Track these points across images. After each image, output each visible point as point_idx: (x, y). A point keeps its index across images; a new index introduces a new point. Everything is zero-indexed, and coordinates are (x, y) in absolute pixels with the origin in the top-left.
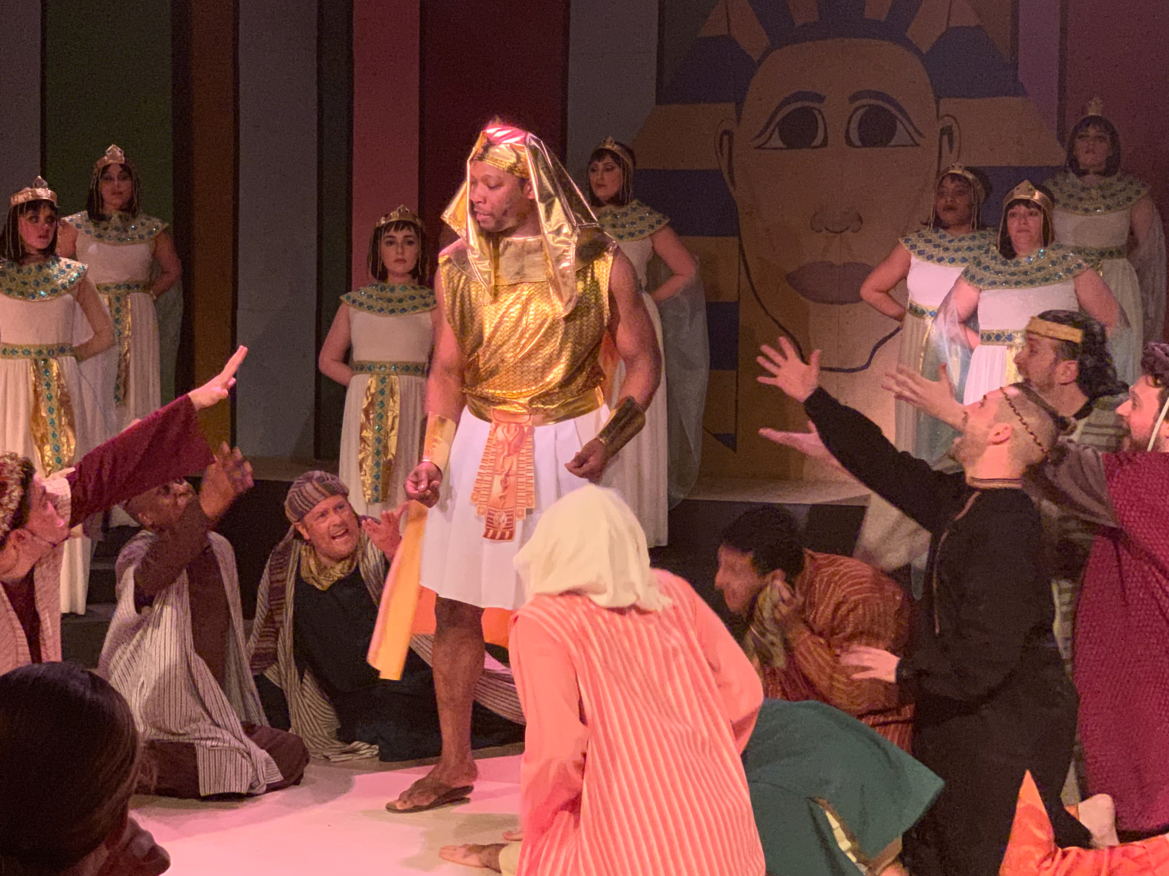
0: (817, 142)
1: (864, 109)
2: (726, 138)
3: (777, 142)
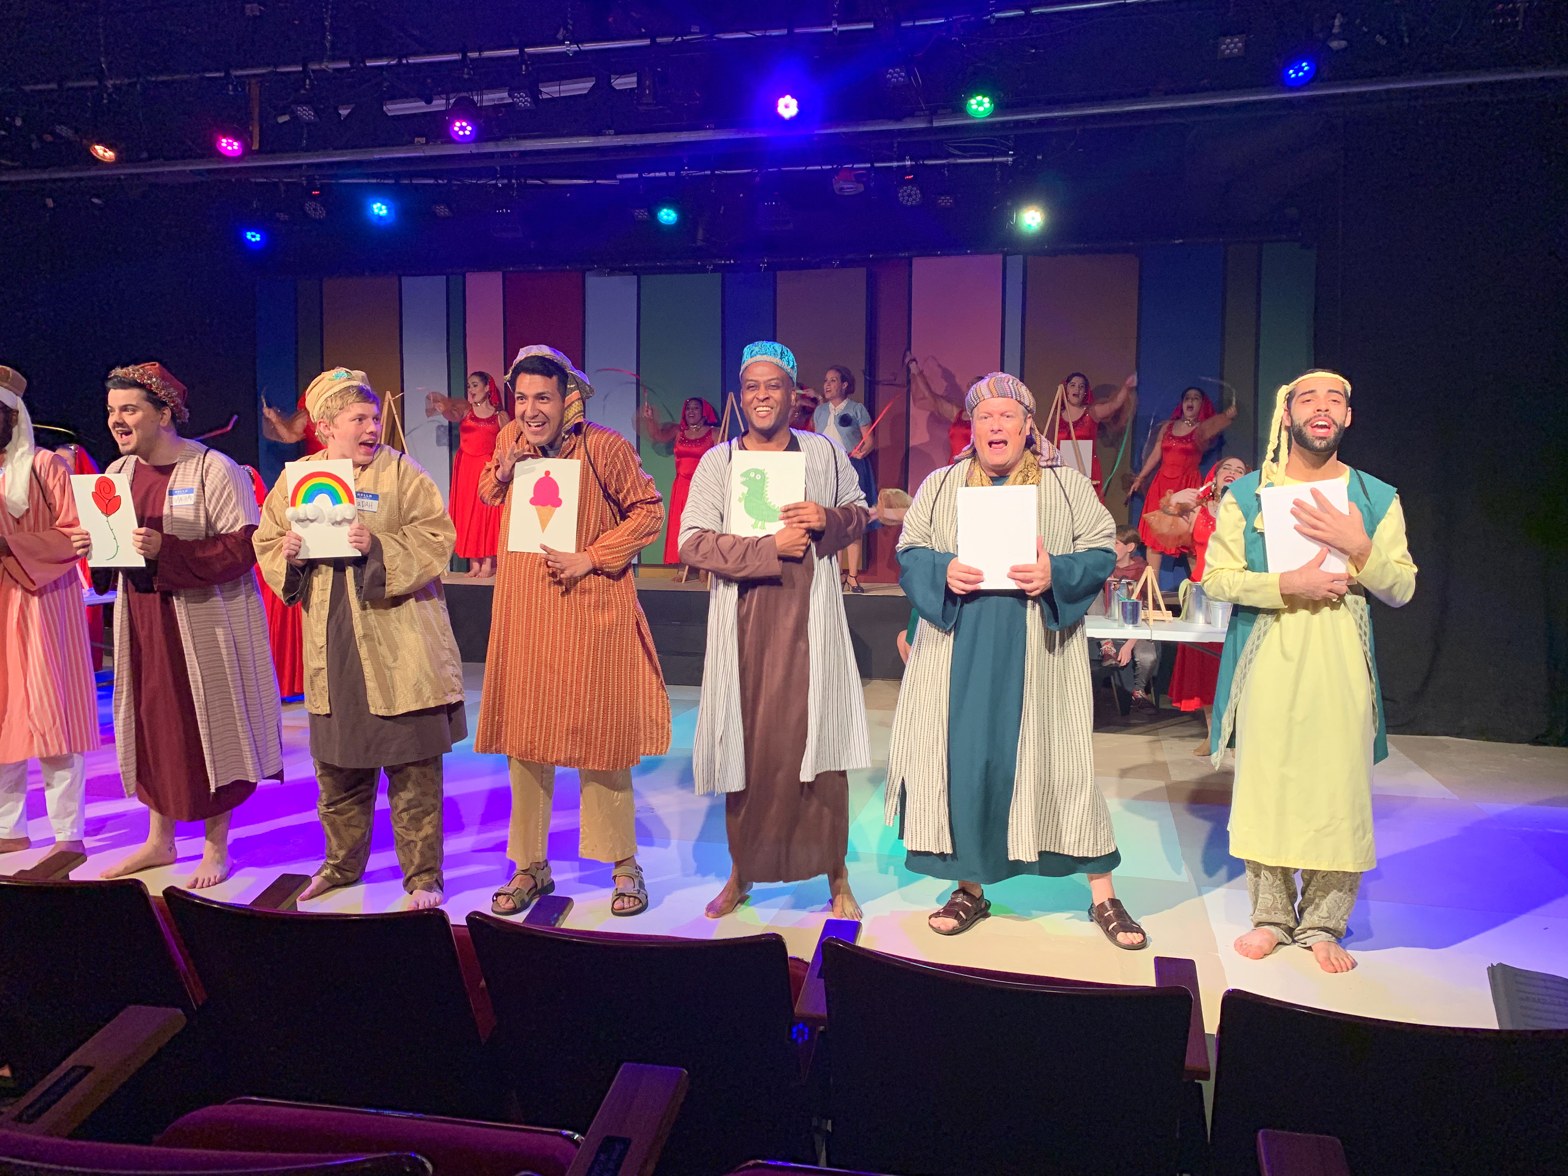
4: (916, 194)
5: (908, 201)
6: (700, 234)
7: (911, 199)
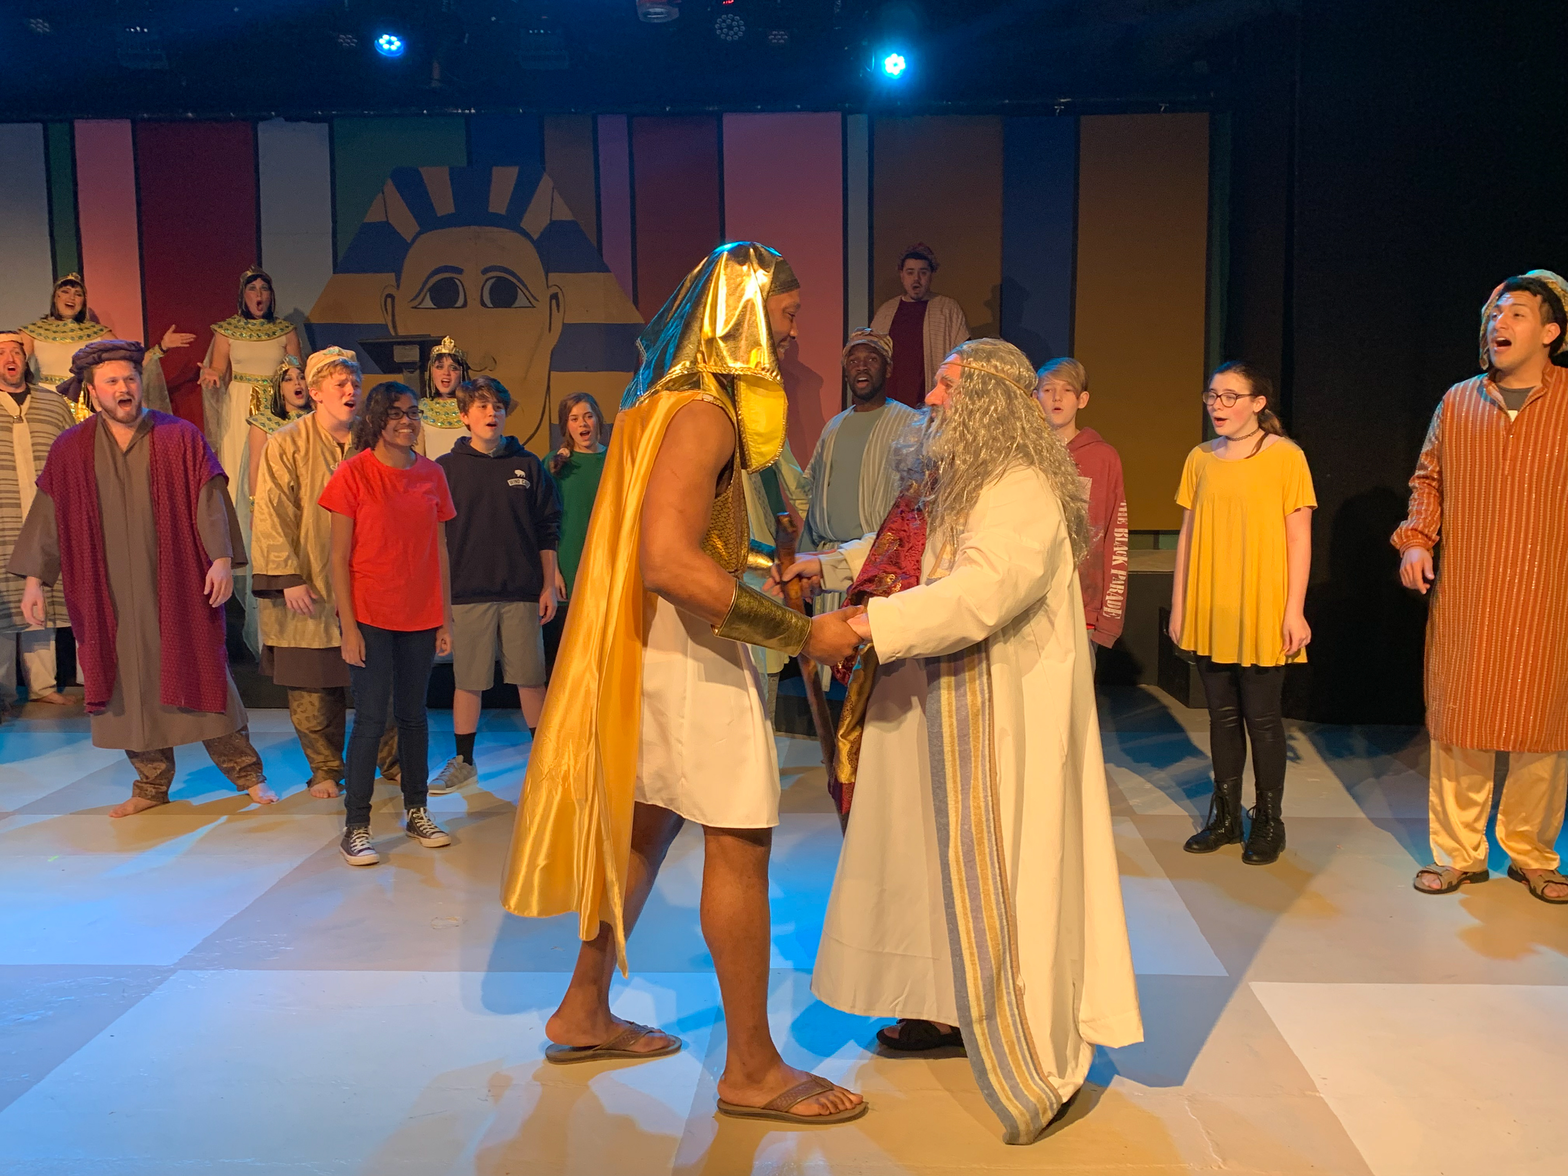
0: (460, 303)
1: (493, 280)
2: (389, 300)
3: (428, 303)
4: (738, 26)
5: (727, 35)
6: (436, 74)
7: (731, 33)
